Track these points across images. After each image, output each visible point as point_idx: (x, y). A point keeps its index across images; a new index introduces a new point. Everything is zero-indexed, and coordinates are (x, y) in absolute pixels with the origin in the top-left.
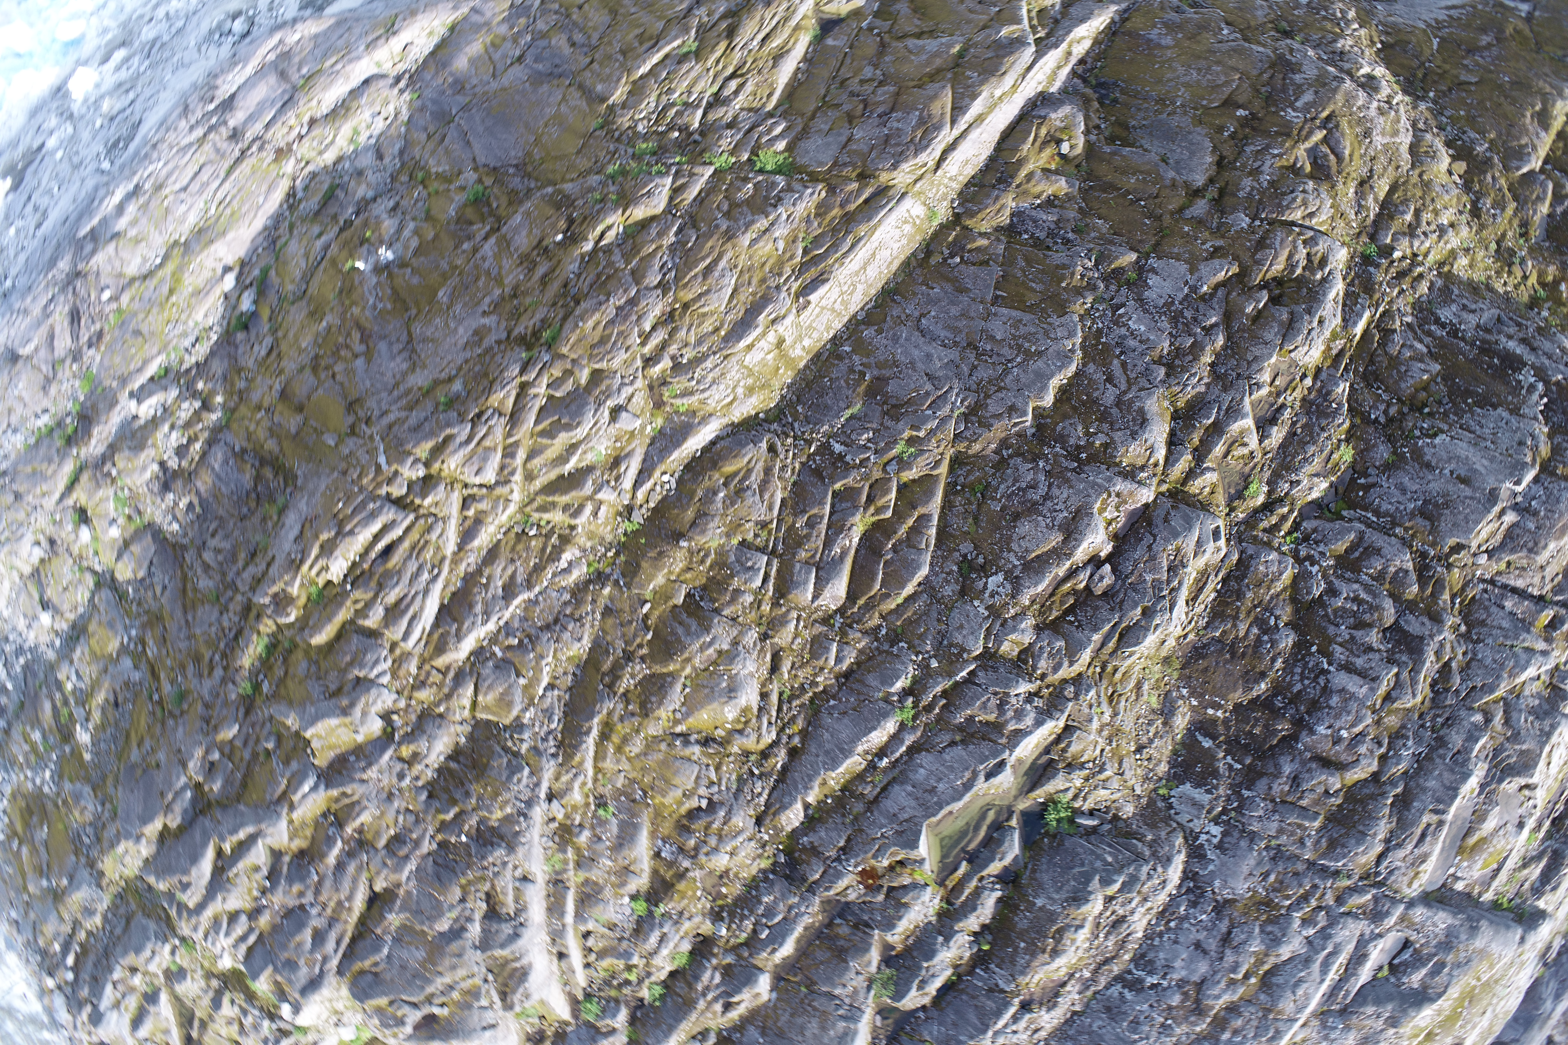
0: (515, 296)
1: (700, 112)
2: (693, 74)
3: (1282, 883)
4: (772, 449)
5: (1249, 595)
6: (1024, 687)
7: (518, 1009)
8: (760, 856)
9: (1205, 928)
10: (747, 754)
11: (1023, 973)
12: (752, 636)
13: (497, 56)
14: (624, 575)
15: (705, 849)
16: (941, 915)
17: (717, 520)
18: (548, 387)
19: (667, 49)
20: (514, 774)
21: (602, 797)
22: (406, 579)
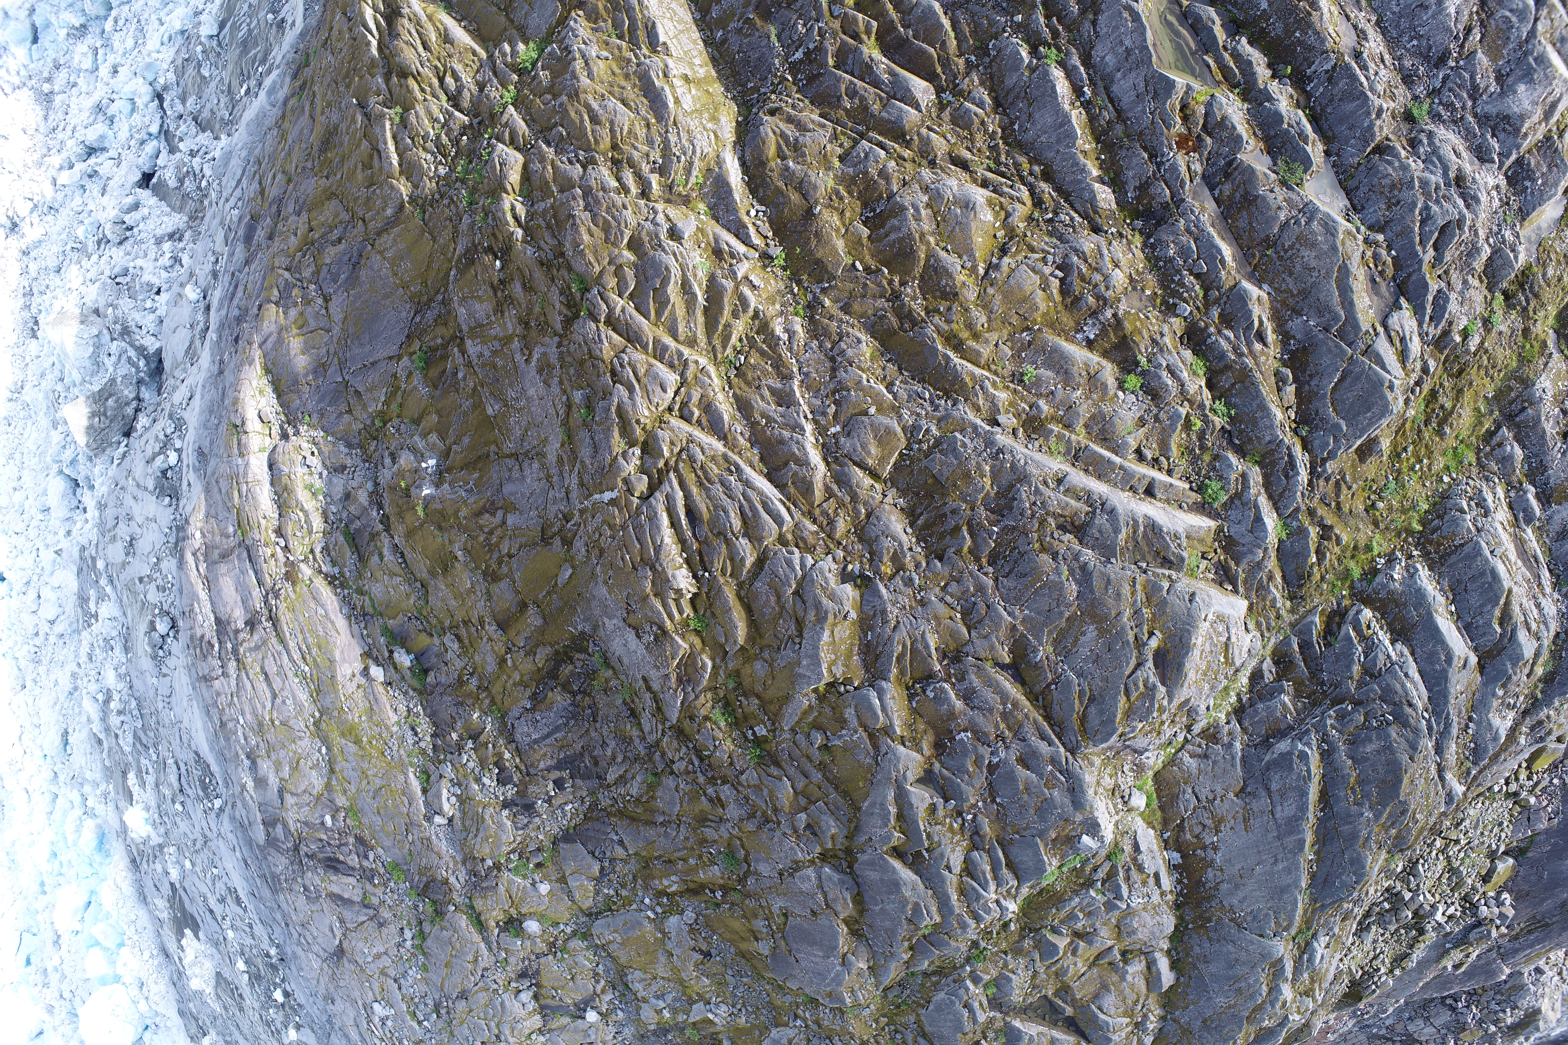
0: (527, 324)
1: (457, 113)
2: (422, 114)
4: (772, 112)
8: (1129, 243)
10: (1030, 219)
11: (1323, 41)
12: (926, 174)
13: (313, 324)
14: (820, 281)
15: (1102, 289)
16: (1245, 96)
17: (810, 172)
18: (620, 296)
19: (389, 135)
20: (955, 449)
21: (1013, 375)
22: (726, 502)
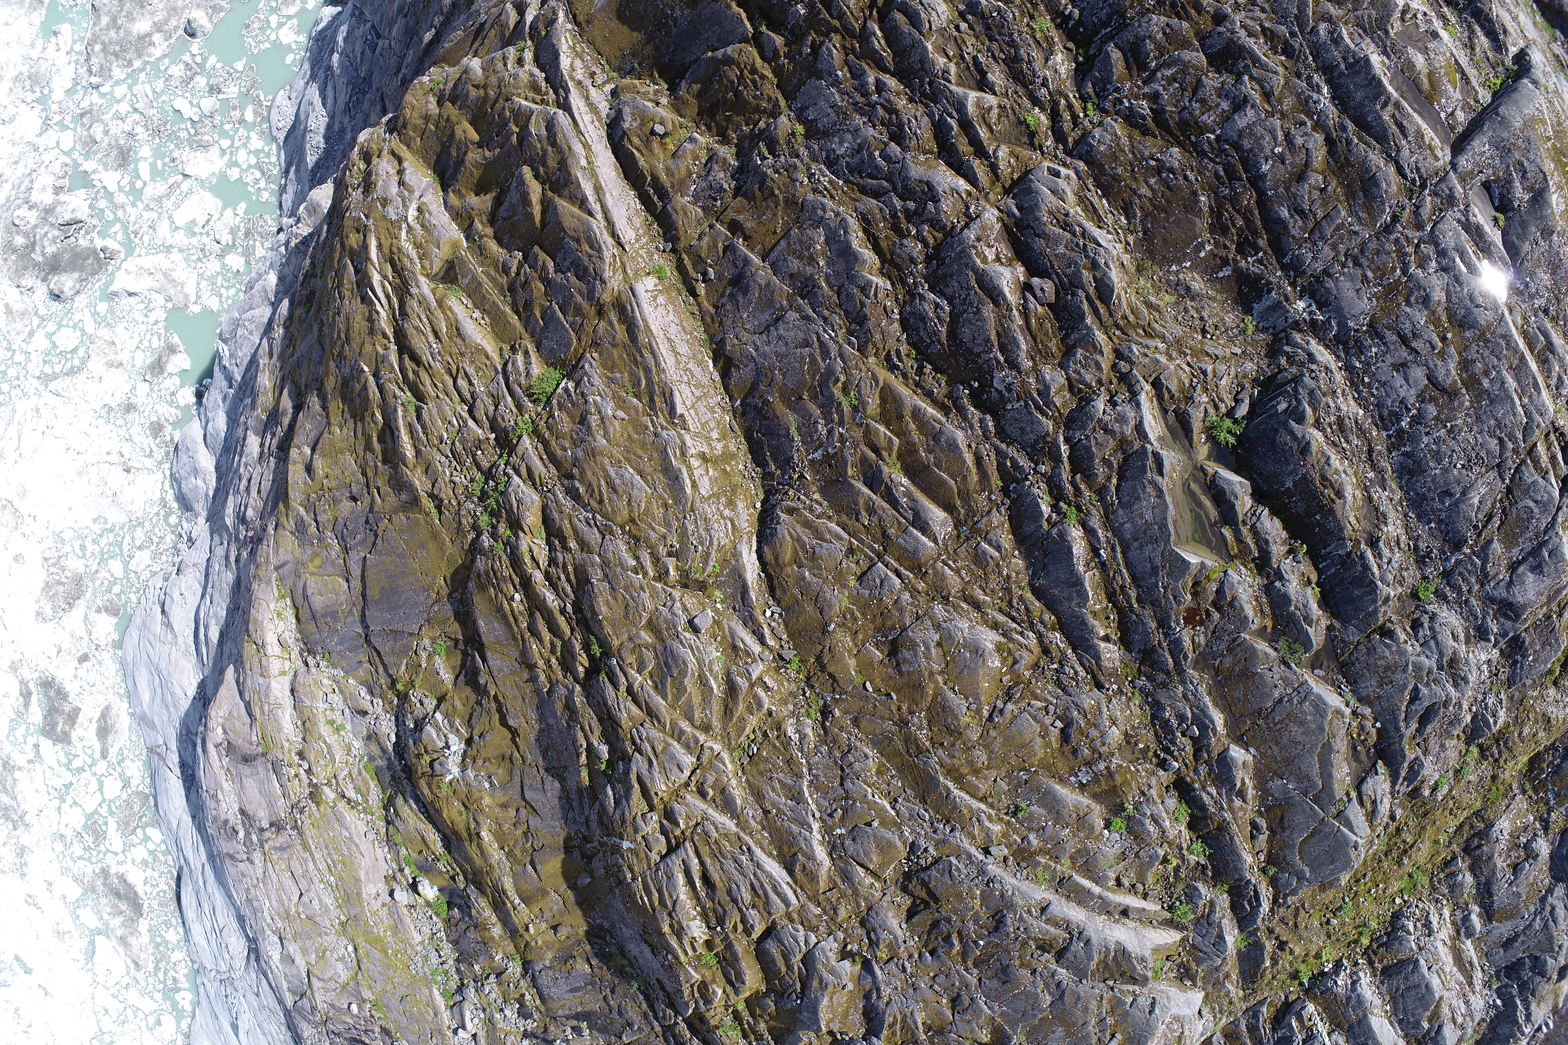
0: (547, 660)
1: (471, 423)
2: (434, 412)
3: (1378, 268)
4: (790, 512)
5: (1120, 170)
6: (1100, 404)
7: (1150, 974)
8: (1128, 701)
9: (1384, 354)
10: (1036, 666)
11: (1342, 528)
12: (939, 610)
13: (329, 569)
14: (832, 691)
15: (1098, 743)
16: (1257, 572)
17: (826, 589)
18: (639, 671)
19: (401, 422)
20: (950, 872)
21: (1008, 808)
22: (738, 877)
